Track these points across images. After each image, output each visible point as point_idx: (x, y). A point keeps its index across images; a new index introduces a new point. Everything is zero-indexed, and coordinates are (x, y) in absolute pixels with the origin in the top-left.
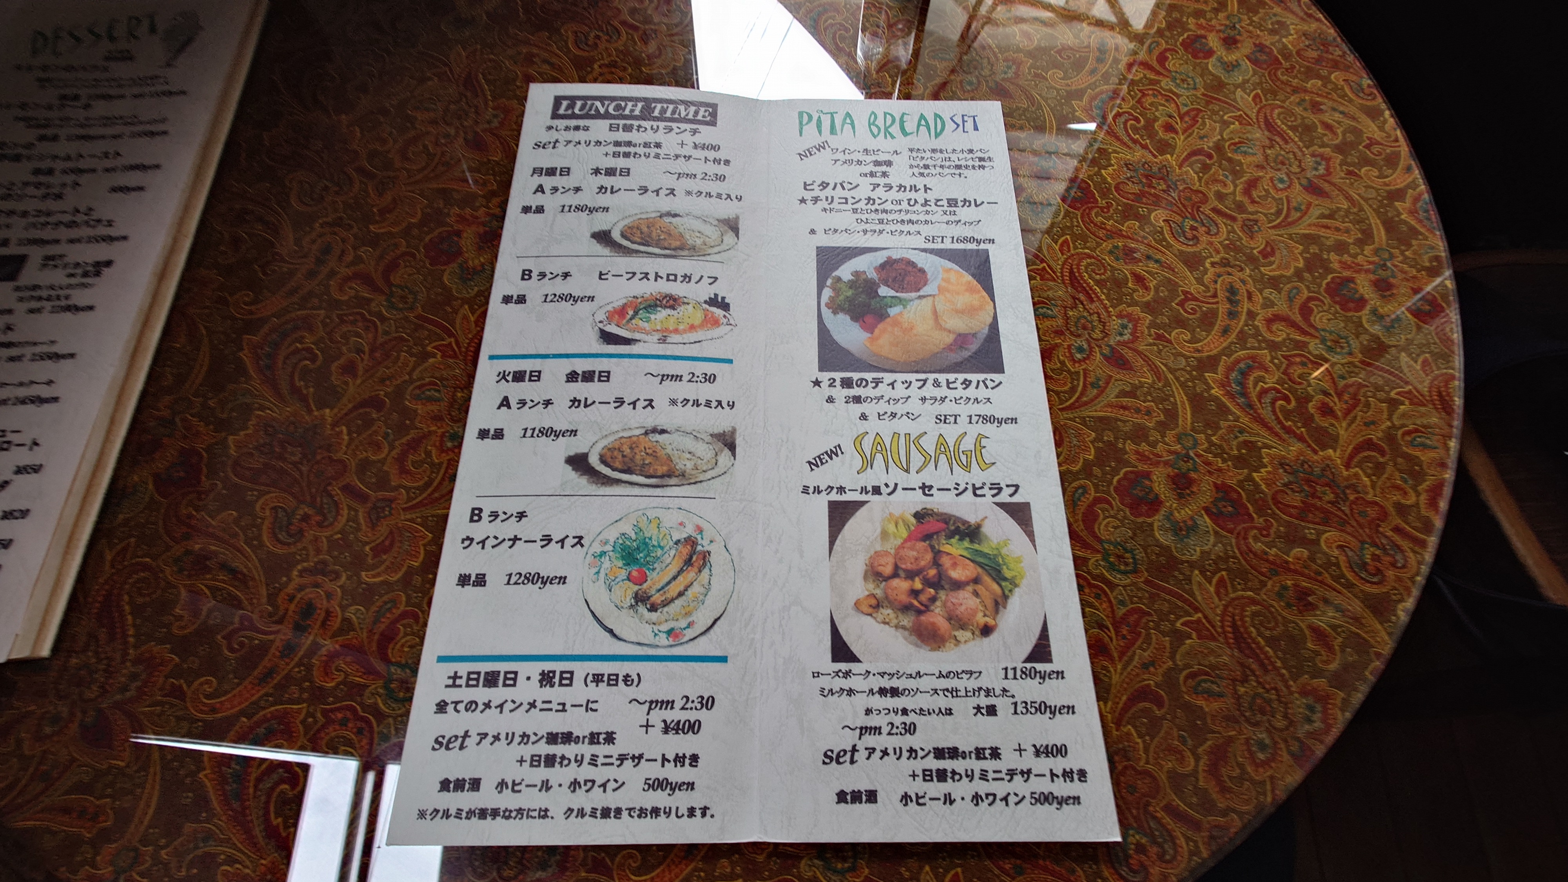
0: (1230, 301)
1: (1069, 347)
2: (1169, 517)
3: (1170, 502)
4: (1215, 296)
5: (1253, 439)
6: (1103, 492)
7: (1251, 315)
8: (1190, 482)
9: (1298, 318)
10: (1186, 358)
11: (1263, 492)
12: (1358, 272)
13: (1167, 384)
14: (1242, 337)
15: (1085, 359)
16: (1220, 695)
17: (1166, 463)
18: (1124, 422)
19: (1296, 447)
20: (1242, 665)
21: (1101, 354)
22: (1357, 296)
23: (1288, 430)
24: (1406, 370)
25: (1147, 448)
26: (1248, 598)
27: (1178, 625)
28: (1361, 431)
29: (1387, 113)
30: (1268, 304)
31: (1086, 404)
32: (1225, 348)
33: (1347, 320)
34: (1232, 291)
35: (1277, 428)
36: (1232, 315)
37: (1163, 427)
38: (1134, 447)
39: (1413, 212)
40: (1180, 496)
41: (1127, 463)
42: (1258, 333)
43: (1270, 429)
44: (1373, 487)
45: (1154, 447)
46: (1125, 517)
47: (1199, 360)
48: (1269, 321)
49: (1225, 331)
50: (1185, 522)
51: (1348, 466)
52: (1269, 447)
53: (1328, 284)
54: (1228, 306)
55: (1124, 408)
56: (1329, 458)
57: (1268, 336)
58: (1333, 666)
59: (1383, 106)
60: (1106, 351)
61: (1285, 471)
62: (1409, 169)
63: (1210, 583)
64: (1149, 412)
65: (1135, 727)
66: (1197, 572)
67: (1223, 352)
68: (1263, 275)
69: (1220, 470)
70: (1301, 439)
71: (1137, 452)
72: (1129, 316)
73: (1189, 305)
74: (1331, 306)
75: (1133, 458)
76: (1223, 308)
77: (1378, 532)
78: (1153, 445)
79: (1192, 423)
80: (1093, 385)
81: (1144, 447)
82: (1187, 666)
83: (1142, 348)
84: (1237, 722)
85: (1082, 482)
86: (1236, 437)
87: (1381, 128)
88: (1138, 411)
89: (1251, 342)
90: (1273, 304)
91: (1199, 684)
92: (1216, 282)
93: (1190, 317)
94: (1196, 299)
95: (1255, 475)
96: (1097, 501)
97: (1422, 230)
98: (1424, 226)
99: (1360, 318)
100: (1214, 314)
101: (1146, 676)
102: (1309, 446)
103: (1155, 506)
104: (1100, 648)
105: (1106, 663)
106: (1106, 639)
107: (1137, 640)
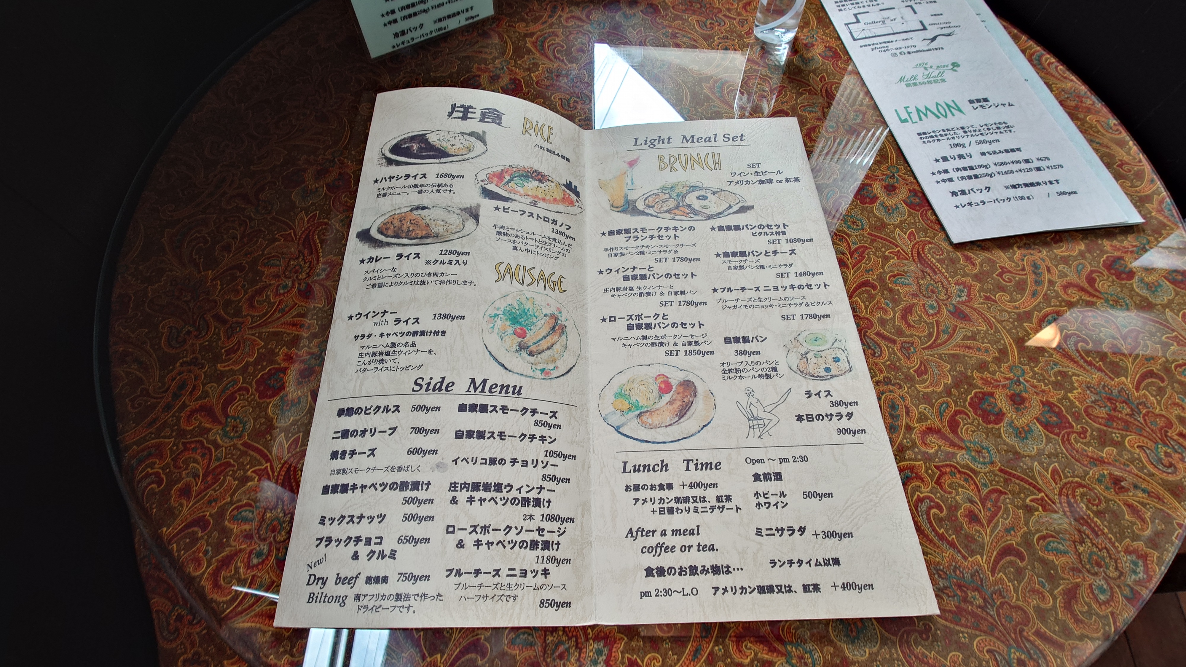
0: (1035, 273)
1: (924, 305)
2: (1011, 424)
3: (1010, 413)
4: (1023, 269)
5: (1064, 370)
6: (961, 406)
7: (1051, 283)
8: (1023, 400)
9: (1086, 286)
10: (1009, 313)
11: (1076, 407)
12: (1126, 252)
13: (997, 331)
14: (1047, 298)
15: (936, 314)
16: (1065, 553)
17: (1004, 386)
18: (970, 357)
19: (1097, 375)
20: (1079, 531)
21: (947, 310)
22: (1127, 269)
23: (1090, 364)
24: (1171, 321)
25: (988, 375)
26: (1076, 482)
27: (1028, 501)
28: (1144, 364)
29: (1131, 143)
30: (1062, 275)
31: (940, 345)
32: (1035, 306)
33: (1122, 286)
34: (1035, 266)
35: (1082, 362)
36: (1037, 282)
37: (998, 361)
38: (978, 374)
39: (1160, 211)
40: (1017, 410)
41: (976, 387)
42: (1057, 296)
43: (1076, 362)
44: (1159, 403)
45: (994, 374)
46: (979, 424)
47: (1019, 315)
48: (1066, 287)
49: (1034, 294)
50: (1022, 428)
51: (1137, 389)
52: (1079, 376)
53: (1104, 261)
54: (1034, 276)
55: (969, 348)
56: (1123, 383)
57: (1065, 297)
58: (1148, 533)
59: (1128, 138)
60: (951, 308)
61: (1091, 392)
62: (1152, 181)
63: (1047, 471)
64: (987, 350)
65: (1005, 574)
66: (1036, 463)
67: (1035, 309)
68: (1056, 255)
69: (1043, 391)
70: (1100, 369)
71: (982, 378)
72: (964, 284)
73: (1006, 276)
74: (1109, 277)
75: (979, 383)
76: (1030, 278)
77: (1166, 436)
78: (994, 373)
79: (1019, 358)
80: (944, 331)
81: (986, 375)
82: (1038, 531)
83: (976, 306)
84: (1080, 571)
85: (945, 399)
86: (1053, 368)
87: (1128, 153)
88: (979, 349)
89: (1054, 302)
90: (1066, 276)
91: (1049, 543)
92: (1023, 260)
93: (1008, 284)
94: (1010, 272)
95: (1069, 395)
96: (957, 413)
97: (1169, 223)
98: (1170, 221)
99: (1132, 284)
100: (1025, 282)
101: (1009, 538)
102: (1107, 374)
103: (1000, 416)
104: (972, 517)
105: (978, 528)
106: (976, 511)
107: (999, 512)
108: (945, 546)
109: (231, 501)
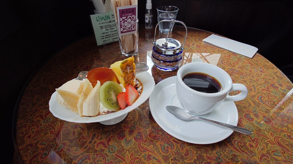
3: (255, 119)
4: (251, 86)
27: (266, 141)
38: (245, 109)
40: (257, 118)
45: (249, 109)
47: (252, 96)
63: (269, 133)
66: (265, 131)
81: (247, 109)
82: (271, 150)
91: (275, 153)
100: (252, 89)
103: (252, 119)
104: (251, 146)
105: (253, 149)
106: (252, 144)
107: (258, 144)
108: (245, 154)
109: (41, 139)
